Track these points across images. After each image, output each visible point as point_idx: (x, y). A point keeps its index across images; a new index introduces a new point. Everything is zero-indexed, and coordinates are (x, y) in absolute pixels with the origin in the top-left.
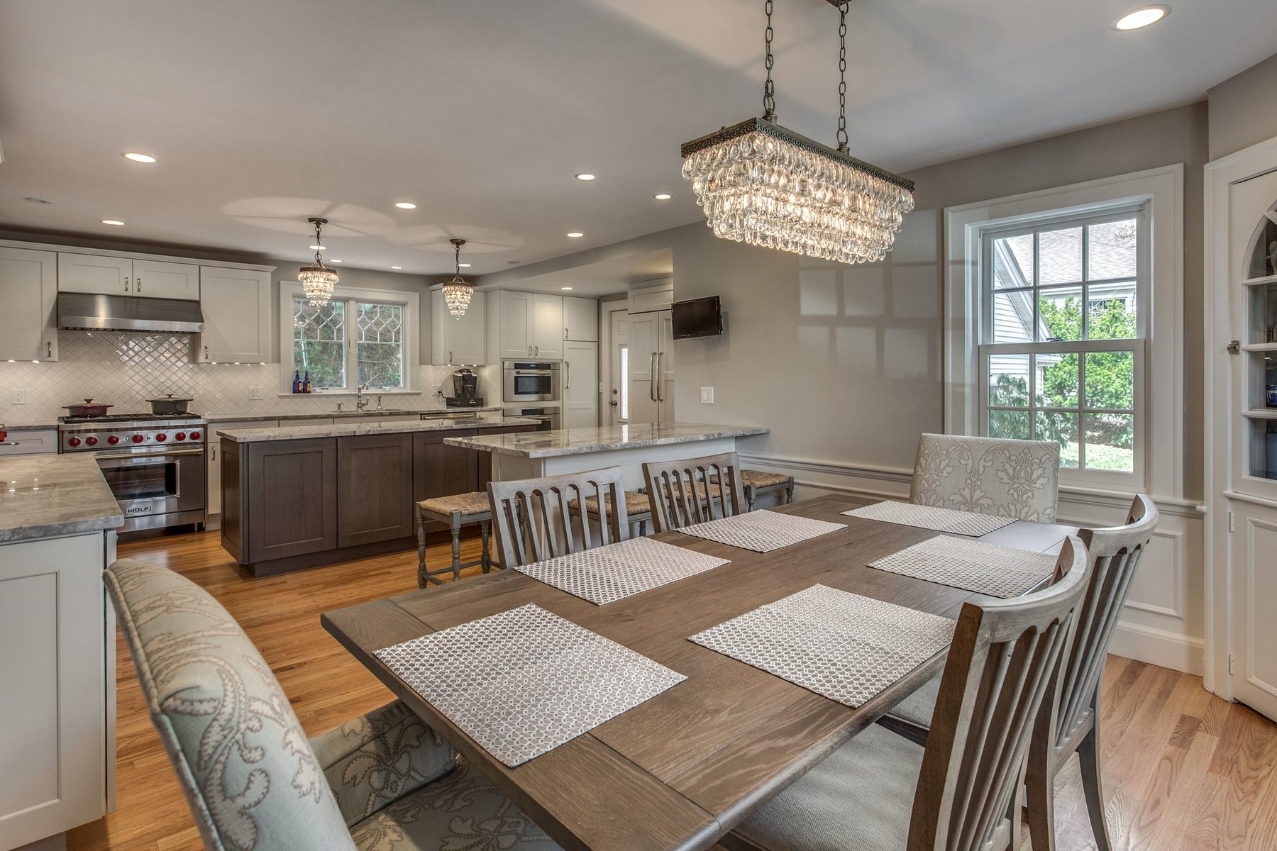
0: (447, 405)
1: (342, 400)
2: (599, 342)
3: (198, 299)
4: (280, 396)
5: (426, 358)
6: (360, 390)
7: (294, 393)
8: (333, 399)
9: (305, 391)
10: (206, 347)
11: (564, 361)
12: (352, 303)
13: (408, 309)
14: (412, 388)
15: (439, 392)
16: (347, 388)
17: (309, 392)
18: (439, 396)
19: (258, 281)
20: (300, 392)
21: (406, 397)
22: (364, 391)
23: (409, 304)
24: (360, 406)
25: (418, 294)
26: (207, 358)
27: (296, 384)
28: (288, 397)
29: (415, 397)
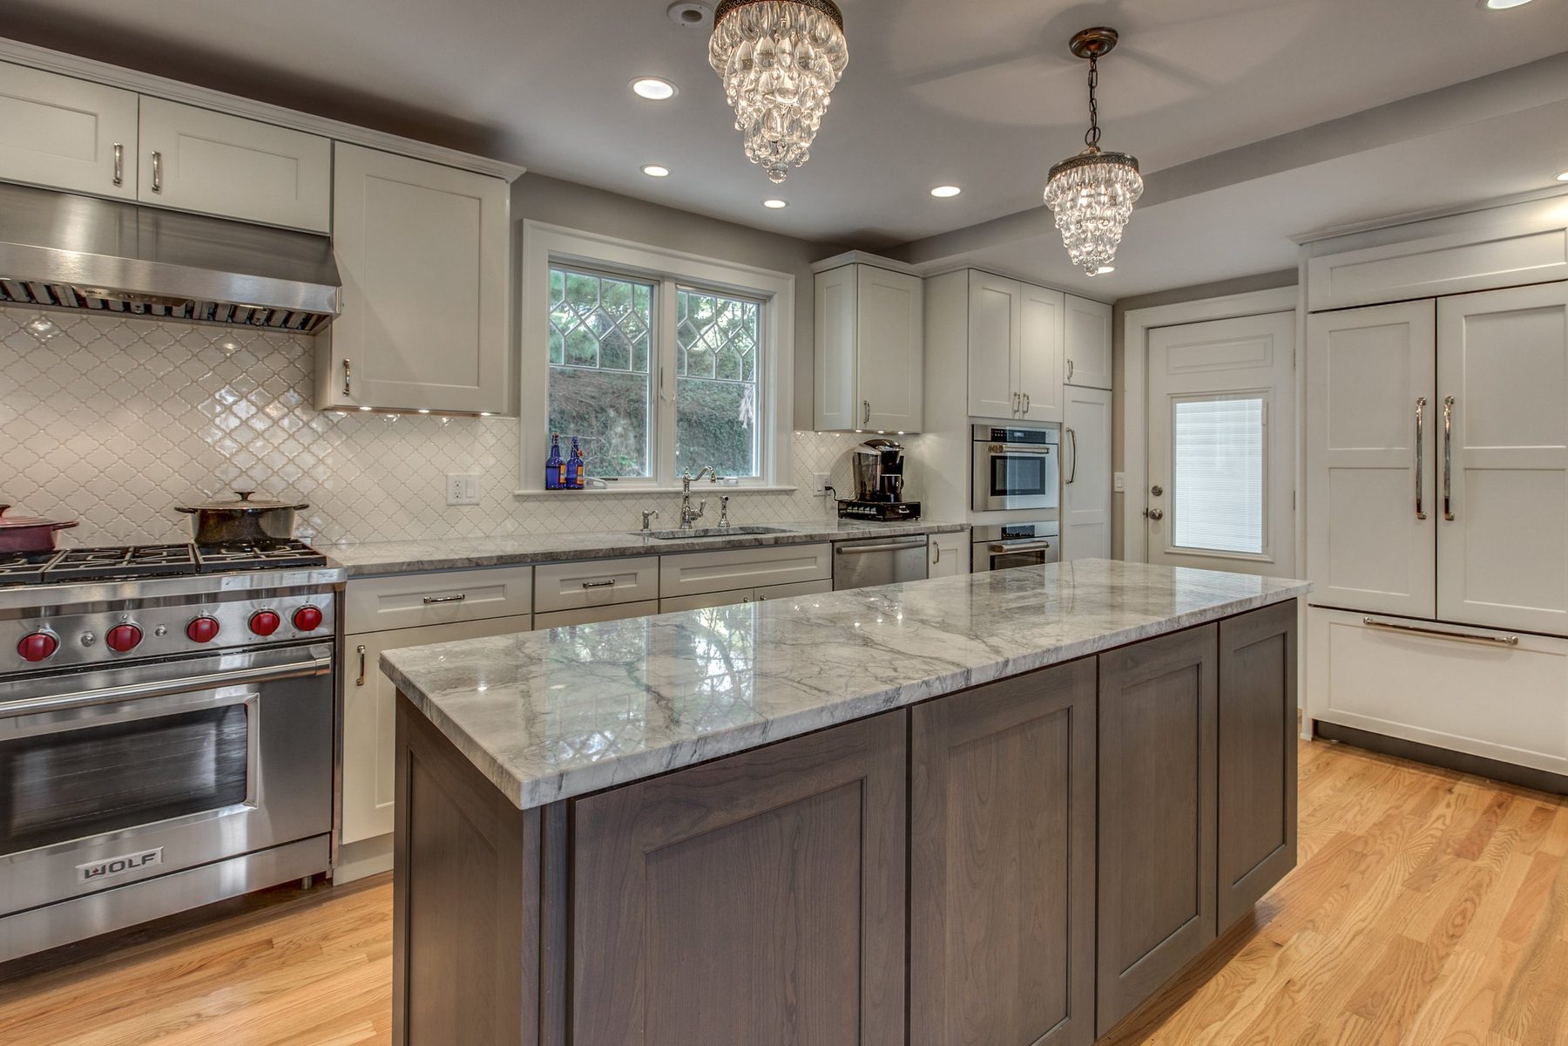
0: (841, 516)
1: (648, 506)
2: (1115, 390)
3: (324, 228)
4: (518, 497)
5: (806, 415)
6: (687, 483)
7: (547, 488)
8: (630, 503)
9: (571, 484)
10: (346, 364)
11: (1065, 427)
12: (668, 286)
13: (774, 309)
14: (779, 479)
15: (828, 488)
16: (656, 478)
17: (581, 487)
18: (825, 496)
19: (480, 199)
20: (560, 487)
21: (770, 498)
22: (694, 487)
23: (776, 297)
24: (688, 518)
25: (793, 276)
26: (347, 393)
27: (552, 466)
28: (535, 497)
29: (784, 498)
